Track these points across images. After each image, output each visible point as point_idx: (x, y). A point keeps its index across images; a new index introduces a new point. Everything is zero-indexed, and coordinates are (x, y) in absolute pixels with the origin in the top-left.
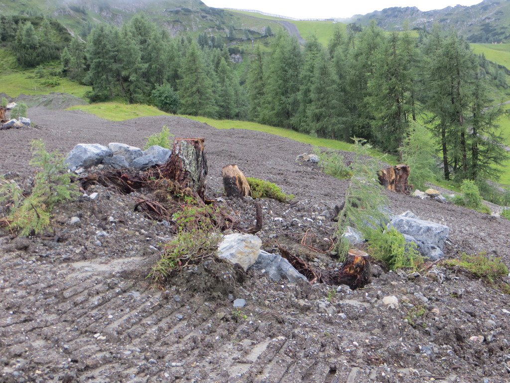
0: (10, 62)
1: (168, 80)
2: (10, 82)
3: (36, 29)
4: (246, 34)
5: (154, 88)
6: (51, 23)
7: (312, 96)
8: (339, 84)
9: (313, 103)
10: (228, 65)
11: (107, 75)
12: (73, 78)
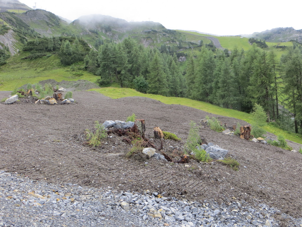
0: (57, 62)
1: (142, 74)
2: (56, 73)
3: (71, 44)
4: (189, 44)
5: (134, 78)
6: (79, 41)
7: (220, 85)
8: (235, 78)
9: (220, 89)
10: (176, 65)
11: (109, 71)
12: (90, 72)
